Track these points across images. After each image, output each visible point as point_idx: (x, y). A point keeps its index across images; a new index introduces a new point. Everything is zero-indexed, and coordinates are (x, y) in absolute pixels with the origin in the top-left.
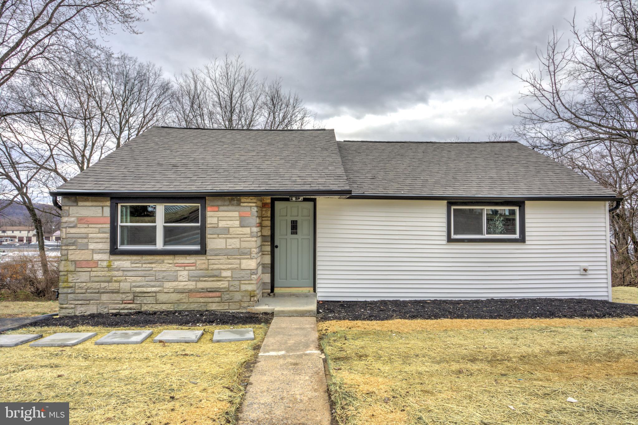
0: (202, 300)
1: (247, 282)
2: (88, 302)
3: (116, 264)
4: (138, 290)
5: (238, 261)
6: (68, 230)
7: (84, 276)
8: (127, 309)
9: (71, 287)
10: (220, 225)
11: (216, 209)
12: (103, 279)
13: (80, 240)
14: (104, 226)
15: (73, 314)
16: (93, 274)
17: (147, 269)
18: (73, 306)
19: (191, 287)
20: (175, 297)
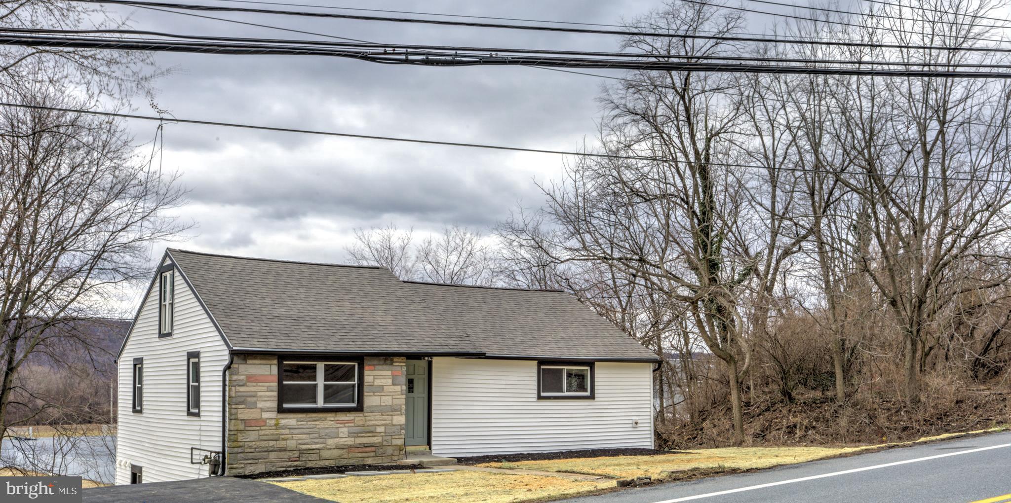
0: (359, 455)
1: (397, 437)
2: (256, 461)
3: (283, 422)
4: (303, 447)
5: (390, 417)
6: (238, 388)
7: (253, 436)
8: (293, 467)
9: (241, 447)
10: (376, 384)
11: (372, 368)
12: (271, 437)
13: (249, 399)
14: (272, 384)
16: (261, 433)
17: (311, 426)
18: (242, 466)
19: (350, 443)
20: (337, 453)
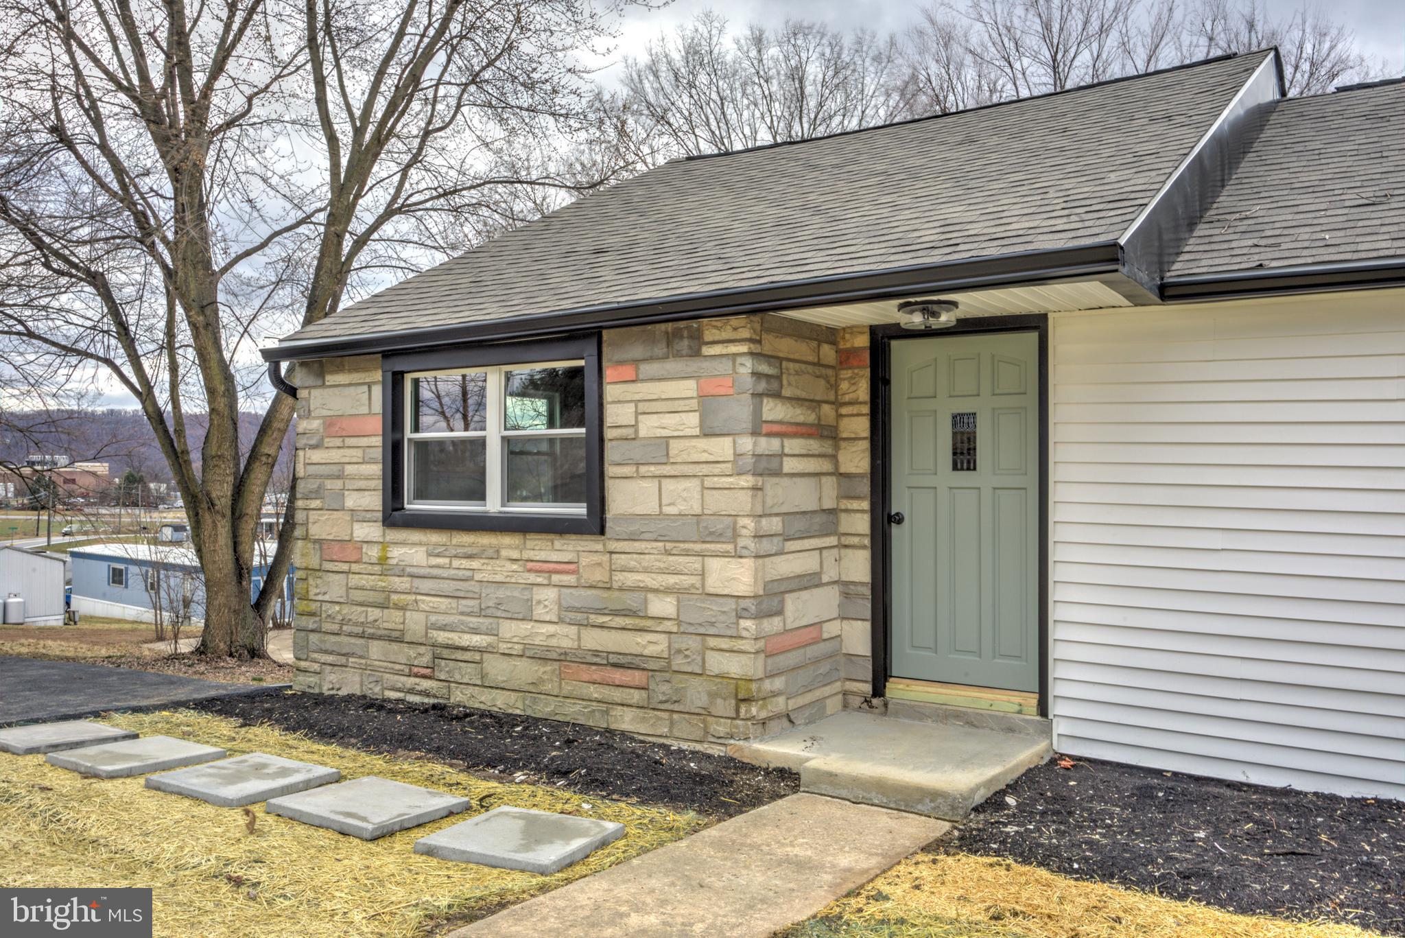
0: (594, 692)
1: (724, 644)
2: (343, 660)
3: (396, 553)
4: (442, 637)
5: (697, 564)
6: (309, 452)
7: (336, 587)
8: (420, 693)
9: (312, 614)
11: (628, 372)
12: (371, 597)
13: (329, 484)
15: (317, 691)
16: (354, 580)
17: (461, 573)
18: (316, 667)
19: (566, 644)
20: (525, 671)
